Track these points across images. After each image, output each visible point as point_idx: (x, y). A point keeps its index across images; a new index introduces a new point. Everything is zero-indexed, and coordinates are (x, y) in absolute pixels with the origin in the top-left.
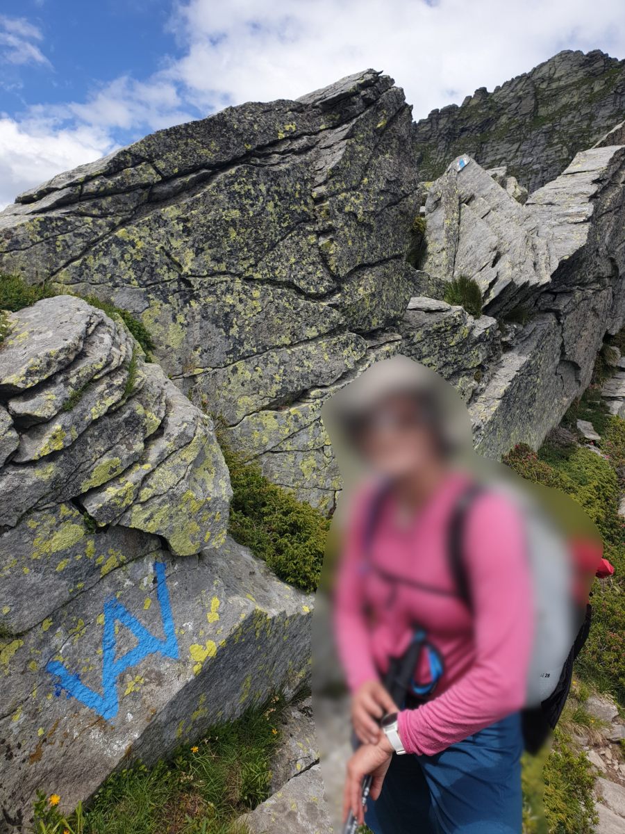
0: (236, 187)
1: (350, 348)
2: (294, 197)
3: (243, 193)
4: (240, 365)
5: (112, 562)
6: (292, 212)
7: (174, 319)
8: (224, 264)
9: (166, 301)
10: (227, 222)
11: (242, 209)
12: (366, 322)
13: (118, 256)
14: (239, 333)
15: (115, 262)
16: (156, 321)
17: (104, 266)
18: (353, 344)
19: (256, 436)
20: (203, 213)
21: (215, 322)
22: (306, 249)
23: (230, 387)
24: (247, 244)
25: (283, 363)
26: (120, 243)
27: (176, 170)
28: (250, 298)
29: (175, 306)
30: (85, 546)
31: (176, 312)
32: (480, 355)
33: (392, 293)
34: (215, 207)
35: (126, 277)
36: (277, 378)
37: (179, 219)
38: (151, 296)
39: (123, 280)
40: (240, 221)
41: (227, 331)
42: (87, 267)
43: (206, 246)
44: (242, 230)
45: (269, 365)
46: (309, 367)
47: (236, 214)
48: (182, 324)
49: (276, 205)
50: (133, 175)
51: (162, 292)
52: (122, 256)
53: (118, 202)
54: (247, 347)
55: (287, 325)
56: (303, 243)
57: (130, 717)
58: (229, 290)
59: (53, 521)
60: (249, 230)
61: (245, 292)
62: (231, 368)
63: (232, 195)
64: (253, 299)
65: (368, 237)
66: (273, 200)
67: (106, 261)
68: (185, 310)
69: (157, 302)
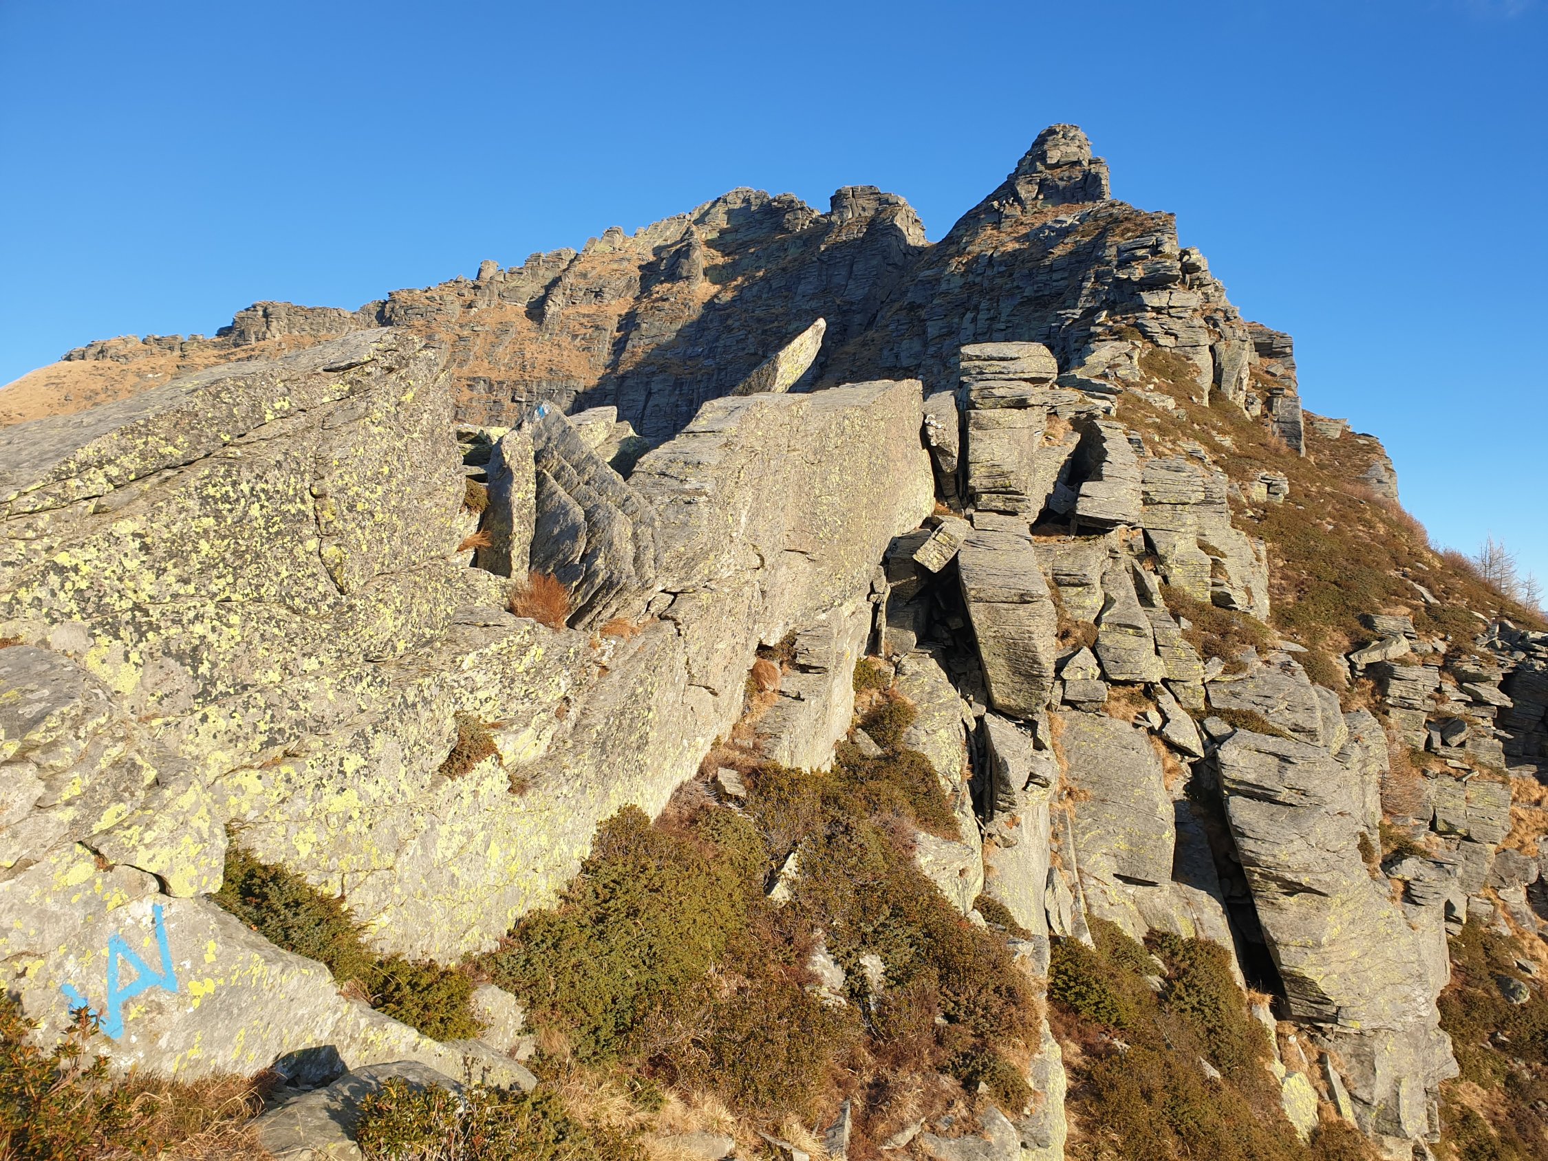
0: (211, 491)
1: (364, 684)
2: (286, 494)
3: (218, 496)
4: (212, 710)
5: (116, 899)
6: (284, 514)
7: (127, 659)
8: (193, 585)
9: (117, 637)
10: (198, 533)
11: (218, 516)
12: (389, 648)
13: (57, 586)
14: (211, 669)
15: (53, 594)
16: (103, 662)
17: (39, 599)
18: (370, 678)
19: (233, 800)
20: (167, 526)
21: (180, 657)
22: (302, 558)
23: (197, 740)
24: (224, 559)
25: (269, 706)
26: (61, 570)
27: (132, 477)
28: (226, 625)
29: (128, 642)
30: (94, 882)
31: (128, 648)
32: (563, 684)
33: (425, 608)
34: (182, 516)
35: (67, 610)
36: (262, 727)
37: (136, 535)
38: (97, 632)
39: (62, 614)
40: (215, 531)
41: (195, 669)
42: (19, 602)
43: (170, 565)
44: (217, 542)
45: (251, 710)
46: (306, 710)
47: (209, 522)
48: (136, 664)
49: (262, 507)
50: (78, 487)
51: (112, 626)
52: (63, 586)
53: (57, 519)
54: (221, 687)
55: (275, 657)
56: (299, 550)
57: (134, 1039)
58: (198, 618)
59: (70, 859)
60: (226, 542)
61: (219, 617)
62: (198, 716)
63: (205, 500)
64: (229, 626)
65: (390, 539)
66: (259, 499)
67: (43, 593)
68: (141, 646)
69: (104, 640)
